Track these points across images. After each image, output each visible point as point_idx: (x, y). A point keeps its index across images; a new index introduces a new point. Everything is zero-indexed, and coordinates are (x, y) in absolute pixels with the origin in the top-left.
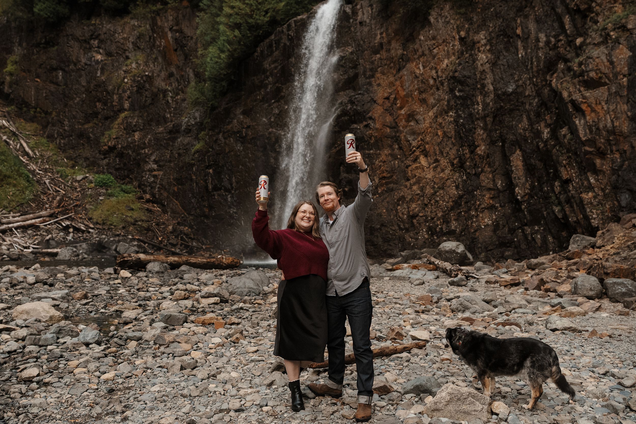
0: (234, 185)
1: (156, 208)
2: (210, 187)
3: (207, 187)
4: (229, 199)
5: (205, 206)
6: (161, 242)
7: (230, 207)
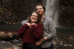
0: (27, 3)
1: (6, 10)
2: (21, 4)
3: (20, 4)
4: (26, 7)
5: (19, 9)
6: (7, 19)
7: (26, 9)
